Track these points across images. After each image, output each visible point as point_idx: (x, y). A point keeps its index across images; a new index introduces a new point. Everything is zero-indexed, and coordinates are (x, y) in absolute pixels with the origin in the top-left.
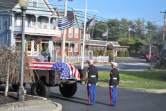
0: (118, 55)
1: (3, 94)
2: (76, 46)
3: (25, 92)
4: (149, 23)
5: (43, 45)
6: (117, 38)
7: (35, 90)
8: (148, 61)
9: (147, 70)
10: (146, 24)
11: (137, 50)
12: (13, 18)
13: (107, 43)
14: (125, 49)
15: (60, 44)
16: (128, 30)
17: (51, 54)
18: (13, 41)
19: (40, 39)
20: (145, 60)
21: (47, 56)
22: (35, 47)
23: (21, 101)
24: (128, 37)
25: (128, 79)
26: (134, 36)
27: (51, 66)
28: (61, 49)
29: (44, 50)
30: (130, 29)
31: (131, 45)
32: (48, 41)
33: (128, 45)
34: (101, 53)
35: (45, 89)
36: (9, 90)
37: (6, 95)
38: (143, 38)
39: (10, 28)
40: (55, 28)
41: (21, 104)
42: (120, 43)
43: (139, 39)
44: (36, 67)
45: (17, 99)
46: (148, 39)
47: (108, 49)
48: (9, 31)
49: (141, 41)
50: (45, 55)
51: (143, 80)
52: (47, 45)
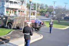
4: (46, 5)
5: (15, 11)
10: (45, 5)
12: (5, 2)
13: (33, 11)
14: (38, 13)
15: (20, 11)
18: (5, 10)
20: (46, 17)
22: (12, 12)
28: (20, 13)
29: (15, 13)
31: (40, 12)
32: (17, 10)
38: (44, 9)
39: (4, 6)
48: (4, 7)
49: (43, 10)
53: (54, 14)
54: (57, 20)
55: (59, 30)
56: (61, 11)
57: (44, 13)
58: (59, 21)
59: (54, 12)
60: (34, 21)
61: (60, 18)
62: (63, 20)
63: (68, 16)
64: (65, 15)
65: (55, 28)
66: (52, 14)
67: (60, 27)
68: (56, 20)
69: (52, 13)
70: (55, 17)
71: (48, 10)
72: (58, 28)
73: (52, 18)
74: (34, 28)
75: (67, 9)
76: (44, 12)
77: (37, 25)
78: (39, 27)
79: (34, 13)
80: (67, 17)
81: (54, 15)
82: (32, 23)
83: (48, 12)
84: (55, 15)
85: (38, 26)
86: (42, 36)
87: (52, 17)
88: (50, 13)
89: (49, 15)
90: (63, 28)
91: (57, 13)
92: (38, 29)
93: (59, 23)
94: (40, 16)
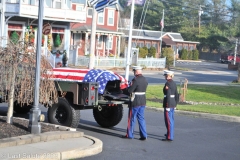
0: (180, 57)
1: (4, 121)
2: (110, 40)
3: (42, 118)
5: (55, 36)
6: (179, 26)
7: (54, 115)
8: (232, 68)
9: (231, 84)
10: (228, 3)
11: (212, 49)
13: (163, 36)
14: (192, 46)
15: (83, 36)
16: (197, 14)
17: (68, 52)
18: (4, 28)
19: (50, 27)
20: (226, 66)
21: (61, 56)
23: (36, 133)
24: (197, 25)
25: (202, 98)
26: (208, 24)
27: (83, 75)
29: (56, 45)
30: (201, 13)
31: (202, 40)
32: (63, 29)
33: (197, 39)
34: (151, 53)
35: (72, 114)
36: (14, 115)
37: (9, 122)
40: (74, 7)
41: (36, 138)
42: (184, 36)
43: (216, 29)
44: (57, 76)
45: (28, 130)
46: (232, 30)
47: (164, 45)
49: (220, 33)
50: (58, 54)
51: (227, 101)
52: (62, 36)
57: (223, 44)
76: (224, 39)
94: (200, 61)
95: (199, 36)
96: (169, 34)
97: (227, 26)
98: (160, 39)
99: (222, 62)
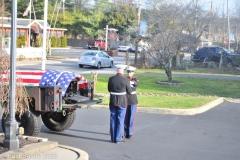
13: (31, 23)
14: (60, 33)
26: (71, 11)
31: (67, 26)
33: (62, 26)
38: (87, 14)
43: (80, 15)
46: (96, 16)
53: (141, 38)
54: (160, 66)
55: (171, 117)
56: (177, 21)
57: (89, 30)
58: (168, 73)
59: (143, 28)
60: (39, 77)
61: (174, 59)
62: (189, 67)
63: (210, 44)
64: (197, 41)
65: (152, 110)
66: (133, 37)
67: (178, 105)
68: (155, 67)
69: (130, 29)
70: (149, 52)
71: (107, 14)
72: (167, 110)
73: (132, 56)
74: (37, 113)
75: (207, 8)
76: (89, 25)
77: (56, 96)
78: (68, 111)
79: (34, 35)
80: (206, 49)
81: (142, 43)
82: (28, 88)
83: (111, 26)
84: (146, 39)
85: (59, 106)
86: (85, 156)
87: (131, 51)
88: (121, 31)
89: (113, 44)
90: (189, 106)
91: (155, 31)
92: (61, 118)
93: (168, 84)
94: (68, 48)
95: (64, 23)
96: (36, 21)
97: (91, 12)
98: (29, 27)
99: (89, 48)
